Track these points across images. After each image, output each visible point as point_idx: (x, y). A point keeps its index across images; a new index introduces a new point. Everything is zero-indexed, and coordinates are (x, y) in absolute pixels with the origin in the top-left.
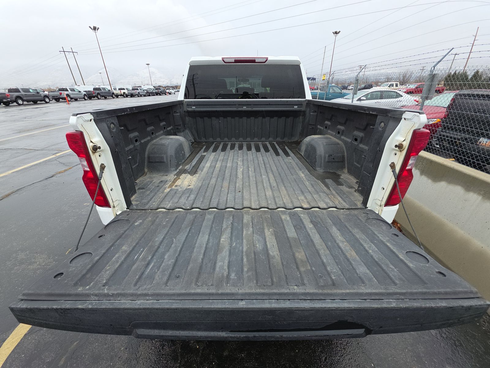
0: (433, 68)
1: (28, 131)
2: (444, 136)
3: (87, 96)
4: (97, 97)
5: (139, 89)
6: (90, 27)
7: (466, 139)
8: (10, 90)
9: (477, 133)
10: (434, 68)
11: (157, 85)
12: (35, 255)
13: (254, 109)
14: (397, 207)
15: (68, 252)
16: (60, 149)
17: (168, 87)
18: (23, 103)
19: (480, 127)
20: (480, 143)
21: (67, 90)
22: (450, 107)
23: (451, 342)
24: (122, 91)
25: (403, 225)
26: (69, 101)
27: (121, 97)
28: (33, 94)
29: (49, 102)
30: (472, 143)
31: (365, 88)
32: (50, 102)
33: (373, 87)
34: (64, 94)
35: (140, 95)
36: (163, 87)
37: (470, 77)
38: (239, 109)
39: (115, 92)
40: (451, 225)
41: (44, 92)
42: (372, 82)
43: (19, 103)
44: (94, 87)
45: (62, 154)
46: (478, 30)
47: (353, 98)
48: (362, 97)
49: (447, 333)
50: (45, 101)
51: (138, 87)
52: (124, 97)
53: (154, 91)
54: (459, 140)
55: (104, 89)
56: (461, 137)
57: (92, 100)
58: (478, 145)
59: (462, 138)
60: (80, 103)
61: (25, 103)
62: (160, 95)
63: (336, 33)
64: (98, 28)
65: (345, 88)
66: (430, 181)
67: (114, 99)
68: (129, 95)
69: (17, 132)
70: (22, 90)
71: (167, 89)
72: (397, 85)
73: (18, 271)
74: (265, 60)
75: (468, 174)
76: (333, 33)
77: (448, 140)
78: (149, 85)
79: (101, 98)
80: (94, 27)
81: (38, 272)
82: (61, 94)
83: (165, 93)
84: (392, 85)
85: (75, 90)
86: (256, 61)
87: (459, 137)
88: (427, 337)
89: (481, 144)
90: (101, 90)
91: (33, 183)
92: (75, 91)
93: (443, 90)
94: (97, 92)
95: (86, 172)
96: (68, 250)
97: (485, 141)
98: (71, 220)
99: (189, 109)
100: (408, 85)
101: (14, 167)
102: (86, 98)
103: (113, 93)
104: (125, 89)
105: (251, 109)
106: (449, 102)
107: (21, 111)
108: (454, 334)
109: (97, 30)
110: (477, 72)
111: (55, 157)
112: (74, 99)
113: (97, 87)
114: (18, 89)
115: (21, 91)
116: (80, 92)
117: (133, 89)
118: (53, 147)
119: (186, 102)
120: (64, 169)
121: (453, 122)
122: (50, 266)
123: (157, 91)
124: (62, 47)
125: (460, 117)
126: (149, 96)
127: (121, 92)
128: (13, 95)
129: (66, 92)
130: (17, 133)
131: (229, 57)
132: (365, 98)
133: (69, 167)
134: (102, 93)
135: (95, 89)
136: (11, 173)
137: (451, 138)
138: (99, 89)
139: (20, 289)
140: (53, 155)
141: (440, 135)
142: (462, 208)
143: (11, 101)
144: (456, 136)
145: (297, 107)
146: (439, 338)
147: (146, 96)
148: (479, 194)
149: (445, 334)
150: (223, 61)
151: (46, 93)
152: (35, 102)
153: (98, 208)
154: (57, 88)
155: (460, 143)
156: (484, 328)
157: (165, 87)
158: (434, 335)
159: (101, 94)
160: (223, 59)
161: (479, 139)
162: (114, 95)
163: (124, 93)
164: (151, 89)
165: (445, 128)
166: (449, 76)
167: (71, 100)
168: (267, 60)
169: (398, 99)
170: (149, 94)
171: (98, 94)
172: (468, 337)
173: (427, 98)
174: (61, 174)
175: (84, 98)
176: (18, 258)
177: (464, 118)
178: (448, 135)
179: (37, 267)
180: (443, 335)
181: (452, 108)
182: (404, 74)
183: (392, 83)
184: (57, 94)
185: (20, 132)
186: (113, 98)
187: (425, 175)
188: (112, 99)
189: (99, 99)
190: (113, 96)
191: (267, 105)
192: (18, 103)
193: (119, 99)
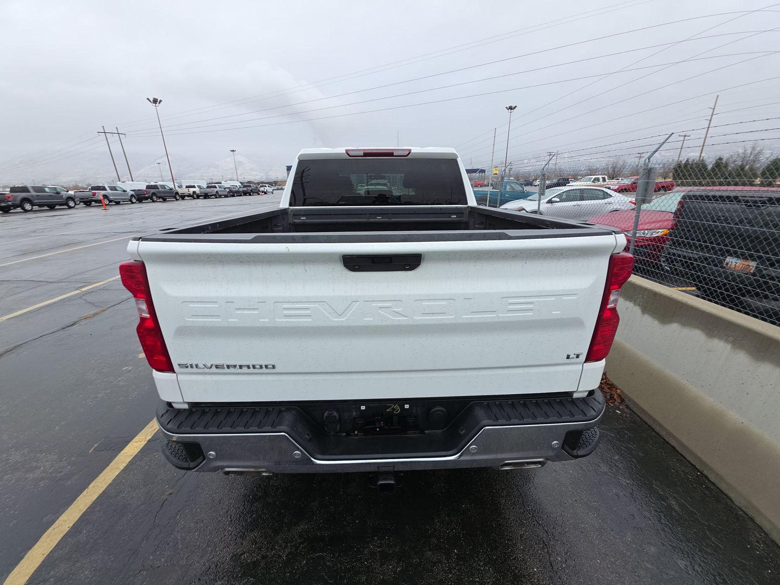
0: (647, 161)
1: (38, 252)
2: (674, 254)
3: (135, 198)
4: (152, 198)
5: (217, 187)
6: (148, 99)
7: (706, 259)
8: (13, 190)
9: (720, 251)
10: (649, 160)
11: (246, 180)
12: (39, 455)
13: (392, 220)
14: (603, 362)
15: (93, 448)
16: (89, 280)
17: (263, 184)
18: (32, 208)
19: (723, 241)
20: (727, 264)
21: (104, 189)
22: (678, 214)
23: (709, 578)
24: (192, 190)
25: (625, 391)
26: (106, 205)
27: (188, 198)
28: (50, 195)
29: (75, 206)
30: (716, 265)
31: (558, 185)
32: (77, 206)
33: (571, 182)
34: (100, 194)
35: (219, 195)
36: (255, 184)
37: (710, 167)
38: (370, 220)
39: (180, 191)
40: (694, 389)
41: (68, 191)
42: (569, 175)
43: (26, 208)
44: (148, 184)
45: (91, 288)
46: (717, 99)
47: (539, 200)
48: (553, 197)
49: (702, 564)
50: (67, 204)
51: (217, 183)
52: (194, 198)
53: (241, 190)
54: (696, 260)
55: (163, 187)
56: (698, 256)
57: (144, 203)
58: (724, 268)
59: (700, 258)
60: (124, 208)
61: (36, 208)
62: (250, 195)
63: (511, 108)
64: (161, 101)
65: (530, 184)
66: (656, 322)
67: (178, 202)
68: (201, 196)
69: (18, 254)
70: (34, 190)
71: (261, 186)
72: (604, 180)
73: (9, 482)
74: (408, 152)
75: (707, 311)
76: (507, 108)
77: (681, 261)
78: (233, 180)
79: (158, 200)
80: (154, 99)
81: (42, 484)
82: (94, 194)
83: (258, 192)
84: (598, 179)
85: (117, 188)
86: (395, 154)
87: (696, 257)
88: (673, 573)
89: (729, 266)
90: (158, 189)
91: (41, 335)
92: (117, 190)
93: (673, 186)
94: (152, 191)
95: (143, 320)
96: (92, 447)
97: (734, 262)
98: (100, 395)
99: (297, 221)
100: (622, 179)
101: (11, 311)
102: (134, 200)
103: (177, 193)
104: (196, 187)
105: (388, 220)
106: (676, 206)
107: (27, 221)
108: (713, 565)
109: (159, 103)
110: (720, 159)
111: (79, 293)
112: (115, 202)
113: (153, 183)
114: (27, 187)
115: (31, 190)
116: (124, 191)
117: (208, 187)
118: (77, 277)
119: (292, 211)
120: (93, 312)
121: (685, 234)
122: (62, 474)
123: (245, 189)
124: (103, 127)
125: (693, 227)
126: (233, 196)
127: (189, 191)
128: (18, 196)
129: (103, 192)
130: (20, 255)
131: (356, 148)
132: (558, 200)
133: (102, 309)
134: (160, 192)
135: (148, 187)
136: (7, 319)
137: (685, 257)
138: (155, 187)
139: (12, 512)
140: (76, 290)
141: (669, 254)
142: (706, 363)
143: (12, 206)
144: (691, 255)
145: (456, 216)
146: (690, 572)
147: (228, 197)
148: (727, 341)
149: (700, 565)
150: (347, 154)
151: (71, 193)
152: (52, 207)
153: (156, 374)
154: (89, 185)
155: (698, 265)
156: (758, 552)
157: (258, 184)
158: (683, 568)
159: (159, 195)
160: (347, 151)
161: (725, 260)
162: (179, 195)
163: (194, 192)
164: (236, 186)
165: (674, 243)
166: (679, 166)
167: (110, 204)
168: (409, 153)
169: (606, 200)
170: (233, 193)
171: (154, 194)
172: (734, 568)
173: (644, 201)
174: (88, 320)
175: (131, 200)
176: (9, 461)
177: (699, 229)
178: (680, 253)
179: (41, 475)
180: (696, 567)
181: (681, 214)
182: (613, 164)
183: (597, 176)
184: (88, 194)
185: (25, 254)
186: (177, 200)
187: (649, 314)
188: (175, 202)
189: (154, 201)
190: (177, 196)
191: (412, 214)
192: (23, 208)
193: (186, 201)
